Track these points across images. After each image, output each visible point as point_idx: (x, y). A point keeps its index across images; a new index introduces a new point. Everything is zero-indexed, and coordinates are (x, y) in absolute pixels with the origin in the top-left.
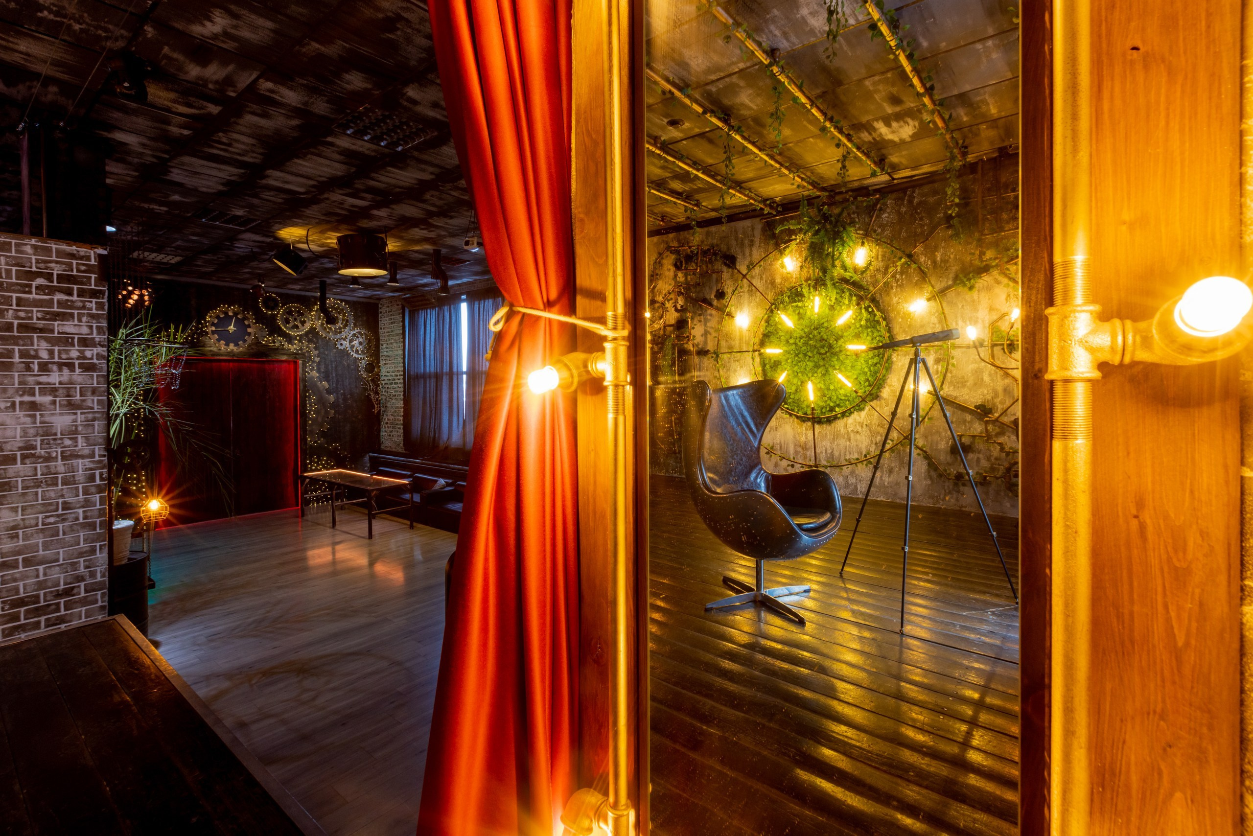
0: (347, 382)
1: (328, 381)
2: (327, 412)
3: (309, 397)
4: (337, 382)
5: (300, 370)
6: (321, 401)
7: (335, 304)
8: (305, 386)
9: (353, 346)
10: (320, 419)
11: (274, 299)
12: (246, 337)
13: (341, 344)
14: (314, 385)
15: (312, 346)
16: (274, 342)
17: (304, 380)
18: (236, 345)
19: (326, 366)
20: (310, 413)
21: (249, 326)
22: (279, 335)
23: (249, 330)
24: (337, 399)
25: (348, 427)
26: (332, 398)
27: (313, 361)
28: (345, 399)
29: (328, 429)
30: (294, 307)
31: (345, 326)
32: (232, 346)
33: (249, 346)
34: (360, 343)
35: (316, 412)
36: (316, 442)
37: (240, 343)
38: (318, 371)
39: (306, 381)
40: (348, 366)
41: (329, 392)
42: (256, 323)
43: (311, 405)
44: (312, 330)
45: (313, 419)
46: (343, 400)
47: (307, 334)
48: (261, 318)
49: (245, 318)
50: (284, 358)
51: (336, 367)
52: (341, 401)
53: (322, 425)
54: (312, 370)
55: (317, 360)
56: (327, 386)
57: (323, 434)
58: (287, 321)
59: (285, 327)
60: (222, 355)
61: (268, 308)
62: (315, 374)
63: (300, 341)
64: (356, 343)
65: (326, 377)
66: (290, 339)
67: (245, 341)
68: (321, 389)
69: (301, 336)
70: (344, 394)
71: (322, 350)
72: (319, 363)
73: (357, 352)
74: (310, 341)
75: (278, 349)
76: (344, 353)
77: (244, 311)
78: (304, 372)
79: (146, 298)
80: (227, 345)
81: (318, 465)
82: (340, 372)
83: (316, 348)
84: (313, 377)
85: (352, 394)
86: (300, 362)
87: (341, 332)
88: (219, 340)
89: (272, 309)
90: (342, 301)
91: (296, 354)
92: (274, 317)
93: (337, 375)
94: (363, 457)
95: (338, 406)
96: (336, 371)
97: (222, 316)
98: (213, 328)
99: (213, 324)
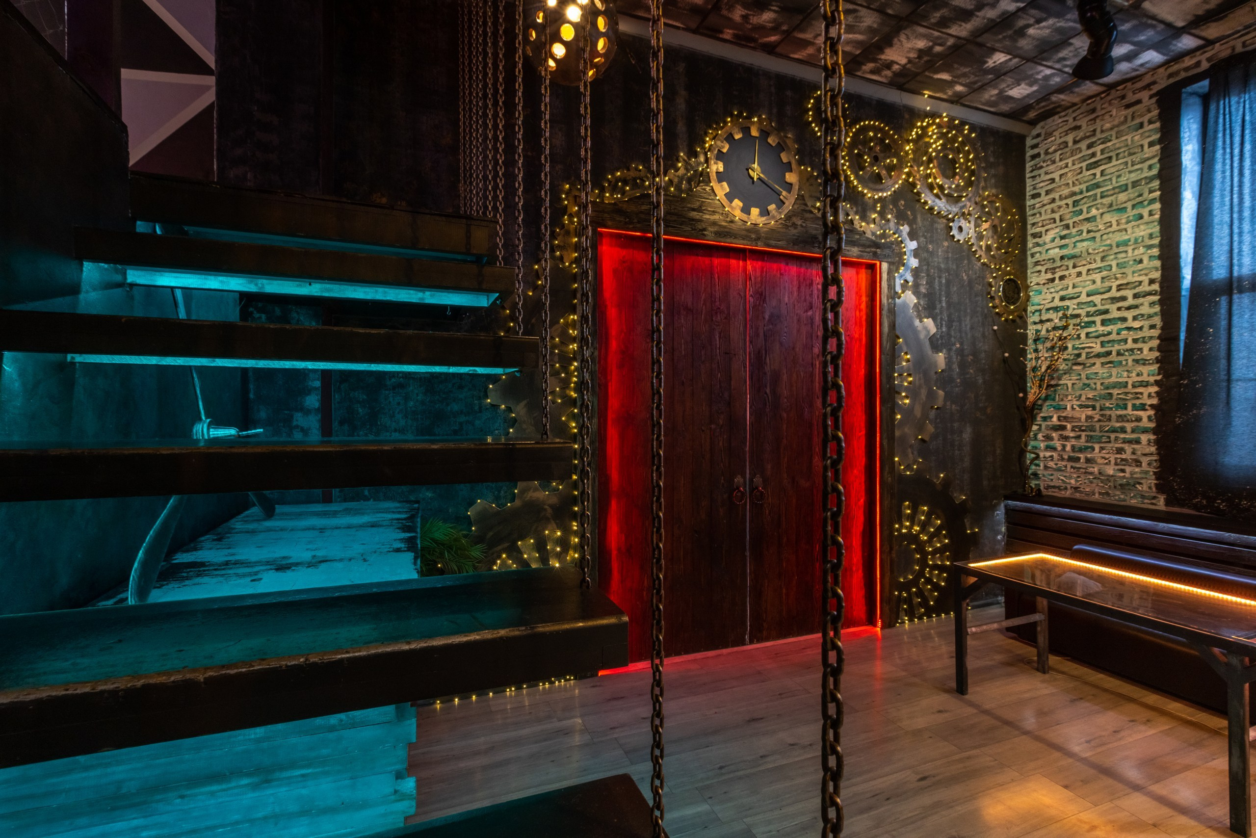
0: (967, 322)
1: (933, 318)
3: (898, 356)
4: (951, 321)
5: (883, 287)
6: (921, 365)
7: (950, 129)
8: (893, 326)
10: (917, 412)
12: (782, 195)
13: (960, 229)
14: (911, 325)
15: (905, 229)
17: (892, 311)
18: (764, 211)
19: (930, 283)
20: (899, 393)
21: (788, 167)
23: (788, 178)
24: (950, 364)
25: (967, 434)
26: (940, 361)
27: (907, 267)
28: (963, 365)
30: (876, 129)
32: (755, 214)
33: (788, 217)
34: (993, 230)
35: (913, 392)
36: (908, 467)
37: (772, 207)
38: (916, 293)
39: (893, 314)
41: (936, 343)
42: (800, 162)
43: (901, 375)
44: (907, 191)
45: (908, 412)
47: (897, 197)
48: (809, 150)
49: (781, 147)
51: (948, 284)
53: (921, 426)
54: (904, 288)
55: (914, 263)
56: (933, 330)
57: (923, 448)
58: (857, 164)
59: (856, 176)
60: (735, 236)
62: (910, 298)
63: (882, 214)
64: (986, 227)
65: (931, 307)
67: (780, 204)
68: (922, 336)
69: (884, 203)
70: (962, 352)
71: (923, 240)
72: (916, 272)
73: (988, 250)
74: (901, 217)
76: (966, 252)
77: (777, 130)
78: (892, 290)
80: (747, 209)
82: (956, 297)
83: (912, 236)
84: (907, 306)
85: (977, 352)
86: (885, 266)
87: (959, 199)
88: (729, 197)
91: (875, 245)
93: (949, 304)
94: (994, 508)
95: (951, 380)
96: (948, 295)
97: (737, 136)
98: (720, 167)
99: (720, 156)
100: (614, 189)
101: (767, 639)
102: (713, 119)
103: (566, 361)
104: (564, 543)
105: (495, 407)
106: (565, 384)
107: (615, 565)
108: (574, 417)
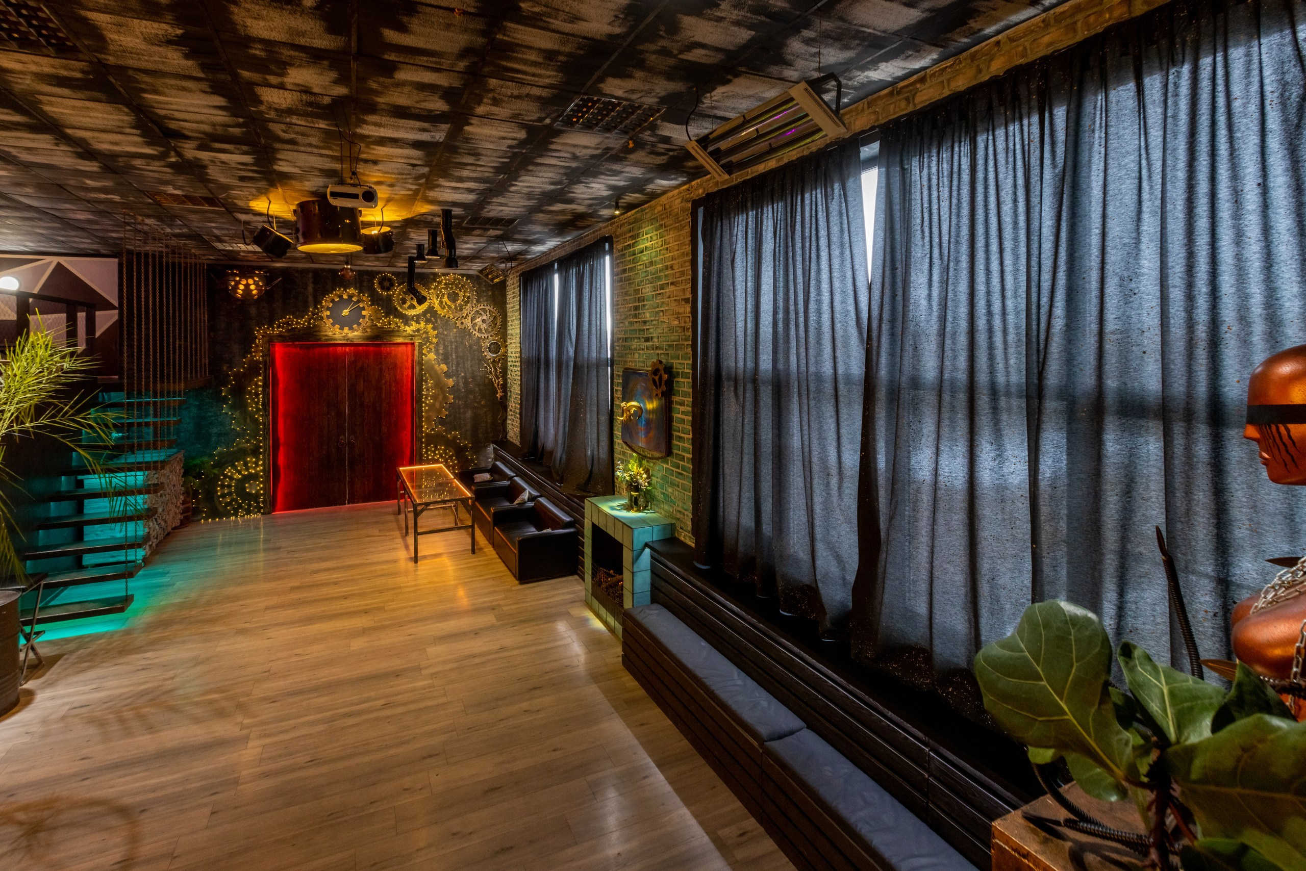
0: (468, 364)
1: (447, 364)
2: (445, 398)
3: (426, 382)
4: (458, 364)
5: (416, 352)
6: (439, 385)
7: (455, 279)
8: (421, 370)
9: (475, 325)
10: (437, 405)
11: (390, 280)
12: (361, 320)
13: (462, 323)
14: (432, 368)
15: (430, 326)
16: (390, 324)
17: (421, 363)
18: (351, 328)
19: (445, 348)
20: (426, 398)
21: (363, 309)
22: (395, 317)
23: (364, 313)
24: (457, 384)
25: (469, 414)
26: (451, 382)
27: (431, 343)
28: (466, 383)
29: (446, 416)
31: (467, 303)
32: (346, 330)
33: (364, 329)
34: (484, 321)
35: (434, 397)
36: (433, 429)
37: (355, 326)
38: (437, 353)
39: (422, 365)
40: (471, 346)
41: (448, 375)
42: (371, 305)
43: (428, 390)
44: (431, 310)
45: (431, 406)
46: (464, 383)
47: (424, 313)
48: (376, 300)
49: (360, 301)
50: (400, 340)
51: (456, 348)
52: (461, 385)
53: (439, 411)
54: (429, 352)
55: (435, 340)
56: (446, 369)
57: (442, 422)
58: (403, 301)
59: (401, 307)
60: (337, 340)
61: (383, 288)
62: (432, 356)
63: (417, 322)
64: (478, 320)
65: (446, 359)
66: (406, 320)
67: (359, 324)
68: (439, 372)
69: (418, 316)
70: (465, 378)
71: (441, 330)
72: (437, 344)
73: (480, 330)
74: (428, 321)
75: (393, 331)
76: (465, 333)
77: (359, 293)
78: (421, 354)
79: (253, 287)
80: (342, 329)
81: (435, 454)
82: (461, 354)
83: (434, 329)
84: (430, 360)
85: (474, 377)
86: (418, 344)
87: (461, 310)
88: (333, 324)
89: (388, 289)
90: (463, 275)
91: (412, 336)
92: (389, 298)
93: (457, 357)
94: (486, 447)
95: (459, 390)
96: (456, 352)
97: (337, 300)
98: (328, 313)
99: (328, 309)
100: (279, 327)
101: (357, 502)
102: (325, 292)
103: (257, 394)
104: (256, 463)
105: (227, 413)
106: (257, 403)
107: (282, 471)
108: (262, 416)
